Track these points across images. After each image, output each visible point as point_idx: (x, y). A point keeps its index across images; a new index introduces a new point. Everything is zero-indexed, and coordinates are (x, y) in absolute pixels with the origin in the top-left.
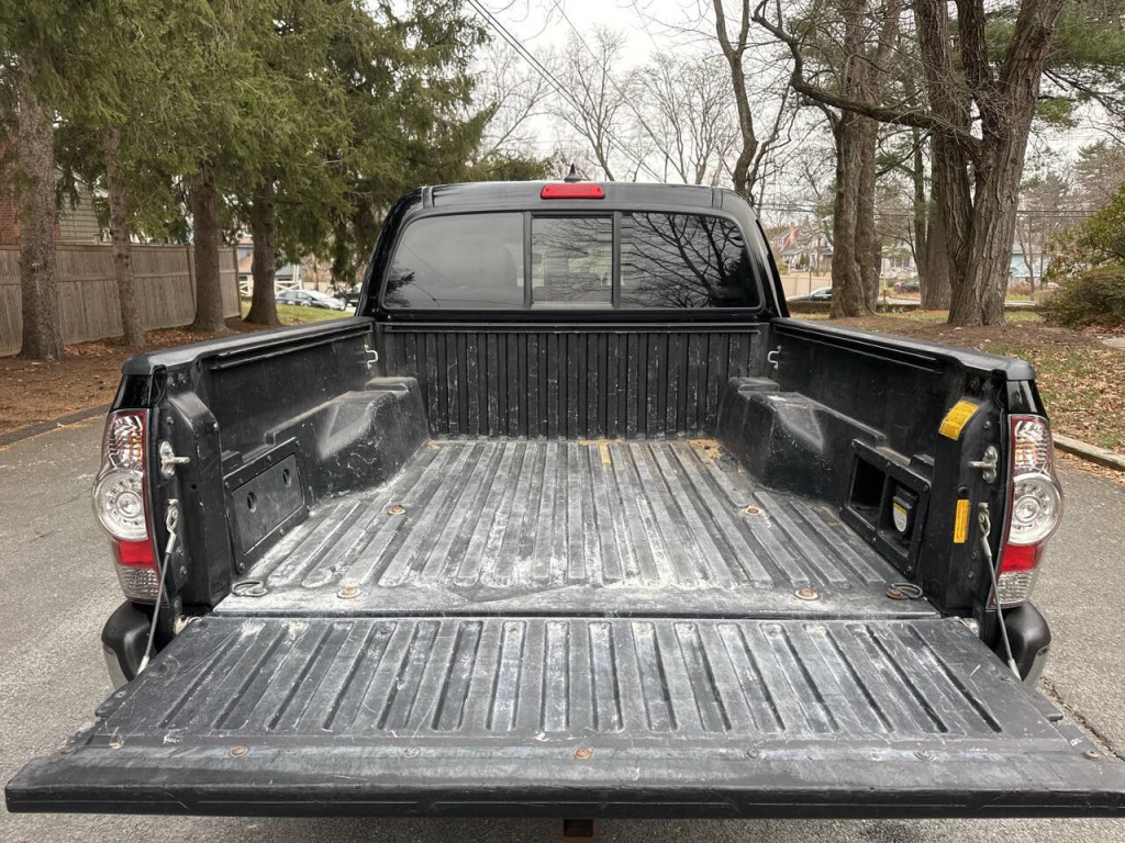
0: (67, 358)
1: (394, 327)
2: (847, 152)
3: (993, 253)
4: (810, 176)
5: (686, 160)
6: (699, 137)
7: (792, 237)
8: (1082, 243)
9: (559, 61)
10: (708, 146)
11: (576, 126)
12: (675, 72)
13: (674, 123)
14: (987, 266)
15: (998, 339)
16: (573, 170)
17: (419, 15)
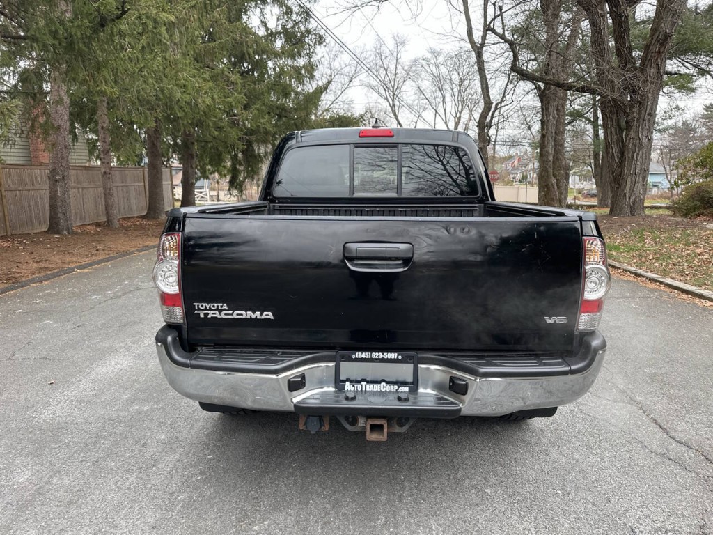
0: (75, 233)
1: (280, 206)
2: (547, 109)
3: (637, 171)
4: (527, 124)
5: (448, 114)
6: (456, 100)
7: (516, 162)
8: (696, 165)
9: (369, 53)
10: (462, 106)
11: (379, 93)
12: (441, 59)
13: (441, 91)
14: (633, 179)
15: (639, 224)
16: (376, 122)
17: (284, 27)
